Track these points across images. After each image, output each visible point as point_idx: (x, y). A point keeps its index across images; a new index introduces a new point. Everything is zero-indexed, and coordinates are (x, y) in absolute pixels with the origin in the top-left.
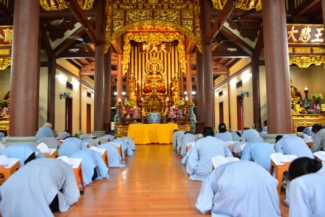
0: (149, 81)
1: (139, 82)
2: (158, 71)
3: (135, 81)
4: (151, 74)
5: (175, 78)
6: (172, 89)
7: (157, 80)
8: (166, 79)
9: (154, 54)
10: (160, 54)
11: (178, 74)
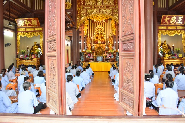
0: (97, 38)
1: (92, 38)
2: (101, 32)
3: (90, 38)
4: (98, 34)
5: (110, 36)
6: (109, 42)
7: (101, 37)
8: (105, 37)
9: (100, 24)
10: (102, 24)
11: (112, 34)
